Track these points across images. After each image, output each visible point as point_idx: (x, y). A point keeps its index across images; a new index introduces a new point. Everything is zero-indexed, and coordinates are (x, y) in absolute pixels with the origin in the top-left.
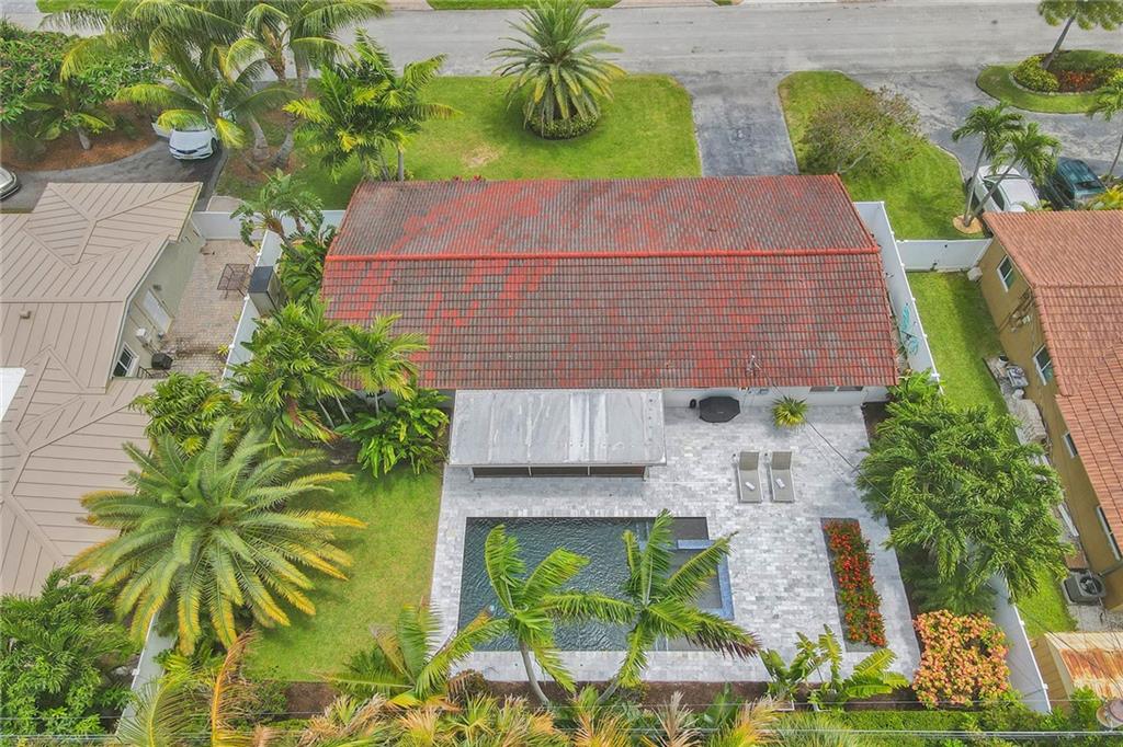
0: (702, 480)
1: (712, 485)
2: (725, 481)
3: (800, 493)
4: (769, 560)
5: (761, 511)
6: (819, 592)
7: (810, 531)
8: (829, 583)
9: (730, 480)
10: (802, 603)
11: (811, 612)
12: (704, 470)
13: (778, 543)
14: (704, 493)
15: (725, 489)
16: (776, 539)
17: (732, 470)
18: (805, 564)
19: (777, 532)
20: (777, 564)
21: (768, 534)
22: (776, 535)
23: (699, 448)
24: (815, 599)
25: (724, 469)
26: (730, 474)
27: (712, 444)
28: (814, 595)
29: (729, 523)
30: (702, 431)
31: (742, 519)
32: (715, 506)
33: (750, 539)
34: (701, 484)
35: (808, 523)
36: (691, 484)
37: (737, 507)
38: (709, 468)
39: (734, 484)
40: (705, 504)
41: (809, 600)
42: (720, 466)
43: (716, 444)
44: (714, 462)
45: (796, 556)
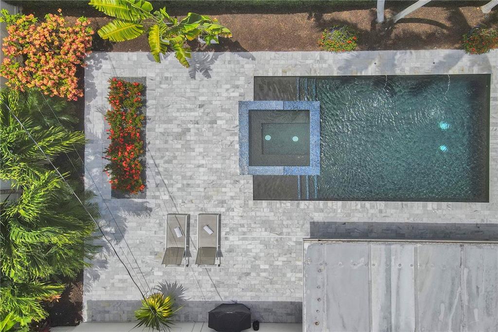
0: (254, 239)
1: (244, 233)
2: (231, 238)
3: (160, 225)
4: (200, 158)
5: (201, 206)
6: (160, 128)
7: (157, 186)
8: (150, 137)
9: (226, 239)
10: (176, 118)
11: (169, 110)
12: (250, 251)
13: (189, 174)
14: (253, 225)
15: (232, 229)
16: (191, 178)
17: (223, 250)
18: (167, 153)
19: (188, 185)
20: (193, 154)
21: (197, 182)
22: (190, 182)
23: (253, 274)
24: (165, 122)
25: (230, 251)
26: (225, 245)
27: (240, 278)
28: (165, 126)
29: (232, 194)
30: (249, 294)
31: (220, 198)
32: (244, 212)
33: (214, 178)
34: (255, 235)
35: (157, 194)
36: (265, 235)
37: (223, 210)
38: (246, 251)
39: (223, 234)
40: (253, 213)
41: (169, 121)
42: (234, 254)
43: (235, 278)
44: (240, 259)
45: (175, 162)
